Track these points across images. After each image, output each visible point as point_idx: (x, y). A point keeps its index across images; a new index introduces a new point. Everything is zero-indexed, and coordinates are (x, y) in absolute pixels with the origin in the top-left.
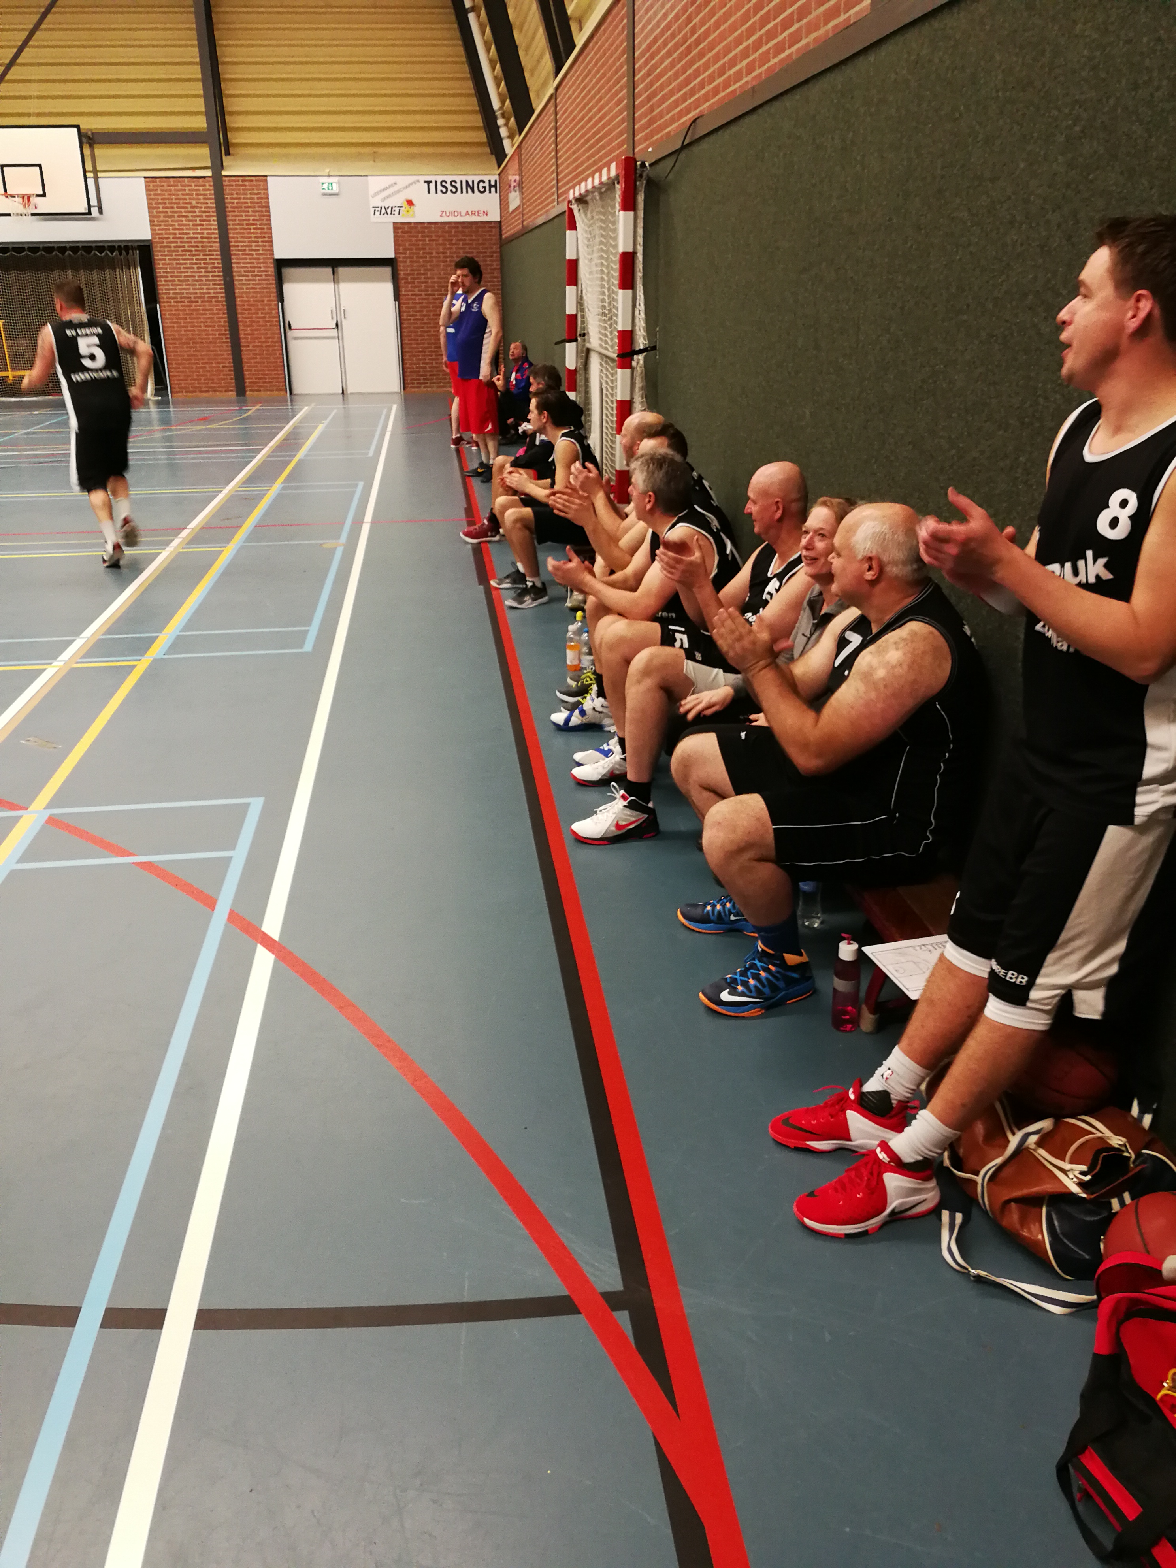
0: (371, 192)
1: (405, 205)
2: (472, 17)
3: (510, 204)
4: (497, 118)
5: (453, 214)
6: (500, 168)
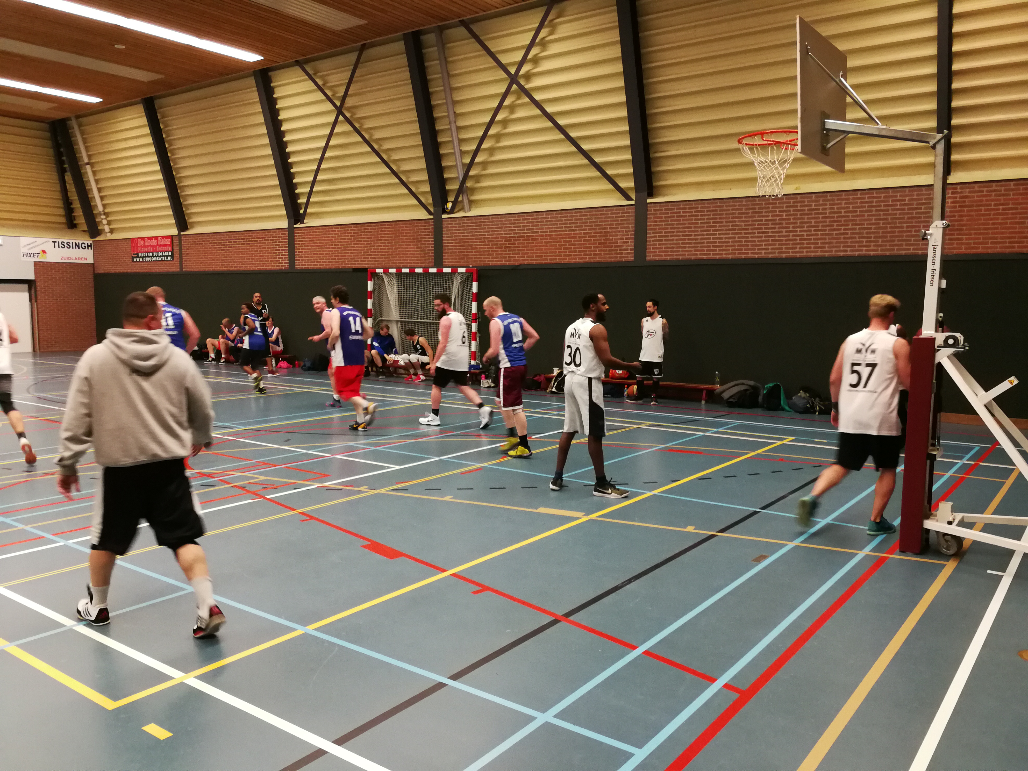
0: (22, 245)
1: (41, 253)
2: (88, 167)
3: (133, 258)
4: (101, 215)
5: (68, 258)
6: (95, 238)
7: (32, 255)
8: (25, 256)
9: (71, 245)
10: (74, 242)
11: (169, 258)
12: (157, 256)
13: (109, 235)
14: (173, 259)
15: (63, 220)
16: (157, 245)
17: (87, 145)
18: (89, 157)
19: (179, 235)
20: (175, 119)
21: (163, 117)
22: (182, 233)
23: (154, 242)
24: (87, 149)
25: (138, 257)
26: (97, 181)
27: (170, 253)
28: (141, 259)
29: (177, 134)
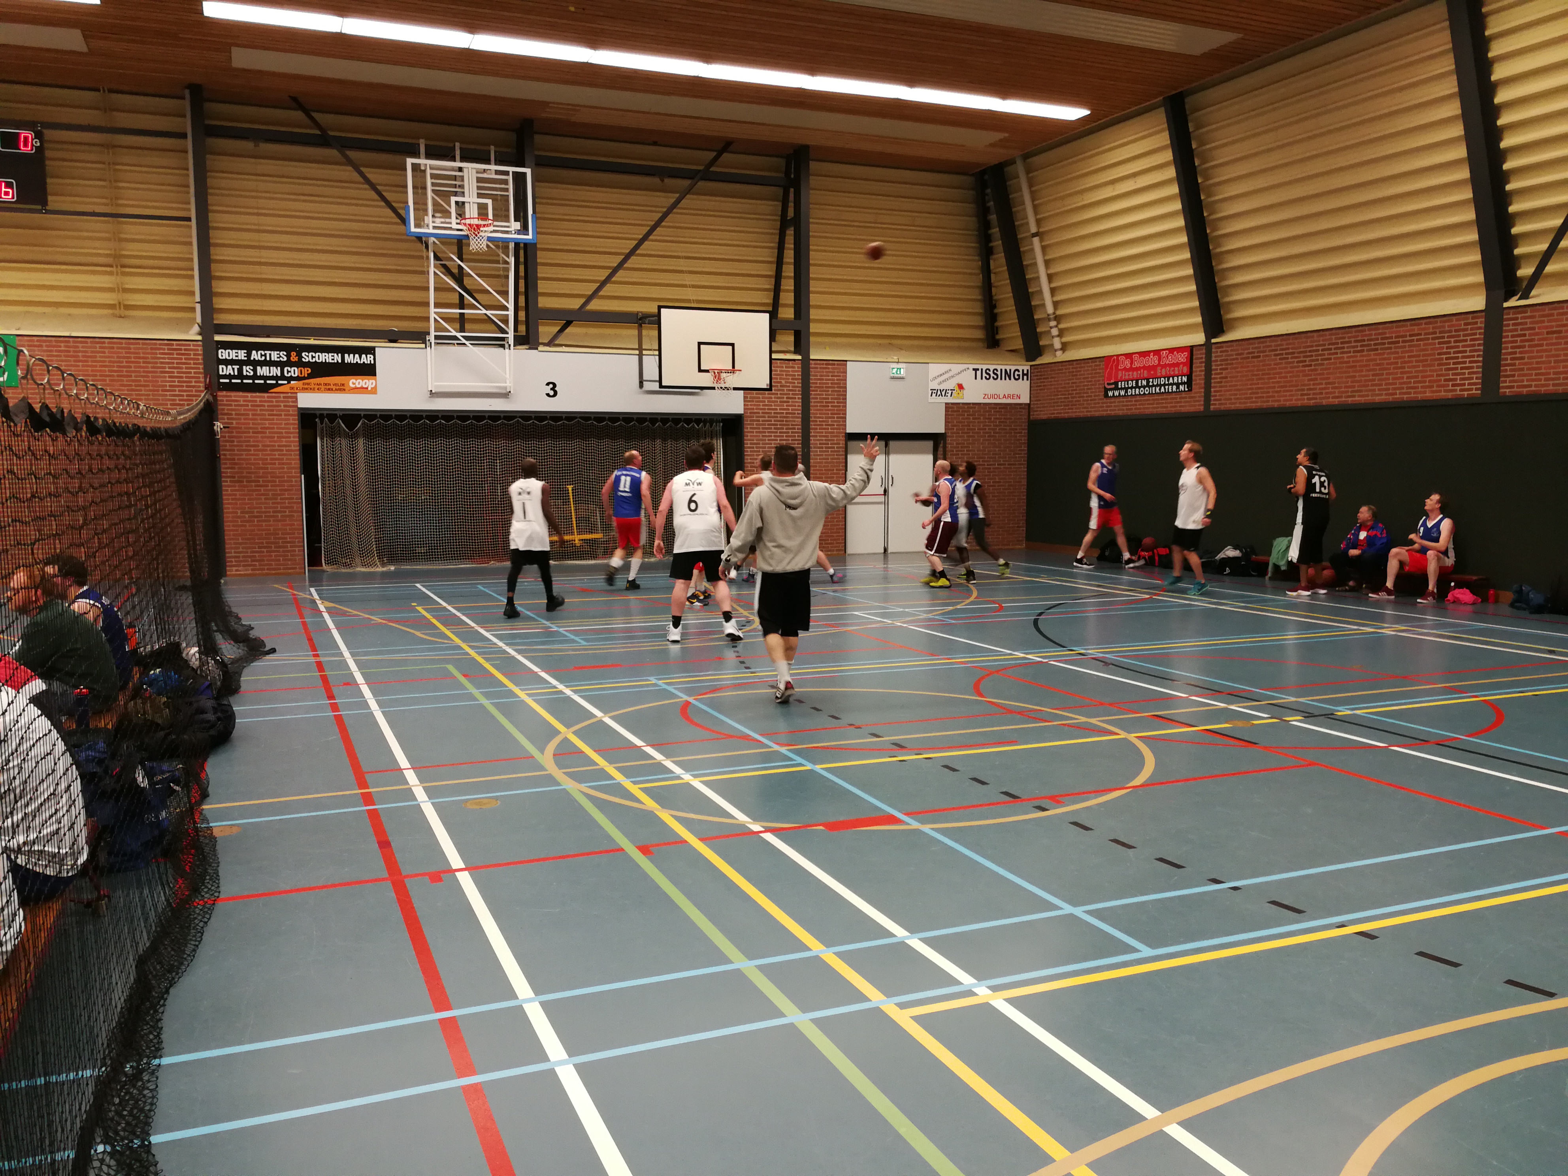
0: (931, 377)
1: (957, 388)
2: (1036, 240)
3: (1106, 391)
4: (1049, 320)
5: (993, 396)
6: (1034, 360)
7: (943, 393)
8: (934, 395)
9: (999, 373)
10: (1003, 368)
11: (1182, 388)
12: (1155, 386)
13: (1059, 353)
14: (1190, 390)
15: (979, 334)
16: (1159, 365)
17: (1036, 202)
18: (1038, 222)
19: (1208, 345)
20: (1223, 127)
21: (1198, 127)
22: (1213, 341)
23: (1153, 360)
24: (1035, 208)
25: (1117, 388)
26: (1047, 263)
27: (1185, 379)
28: (1123, 393)
29: (1224, 155)
